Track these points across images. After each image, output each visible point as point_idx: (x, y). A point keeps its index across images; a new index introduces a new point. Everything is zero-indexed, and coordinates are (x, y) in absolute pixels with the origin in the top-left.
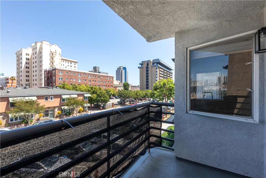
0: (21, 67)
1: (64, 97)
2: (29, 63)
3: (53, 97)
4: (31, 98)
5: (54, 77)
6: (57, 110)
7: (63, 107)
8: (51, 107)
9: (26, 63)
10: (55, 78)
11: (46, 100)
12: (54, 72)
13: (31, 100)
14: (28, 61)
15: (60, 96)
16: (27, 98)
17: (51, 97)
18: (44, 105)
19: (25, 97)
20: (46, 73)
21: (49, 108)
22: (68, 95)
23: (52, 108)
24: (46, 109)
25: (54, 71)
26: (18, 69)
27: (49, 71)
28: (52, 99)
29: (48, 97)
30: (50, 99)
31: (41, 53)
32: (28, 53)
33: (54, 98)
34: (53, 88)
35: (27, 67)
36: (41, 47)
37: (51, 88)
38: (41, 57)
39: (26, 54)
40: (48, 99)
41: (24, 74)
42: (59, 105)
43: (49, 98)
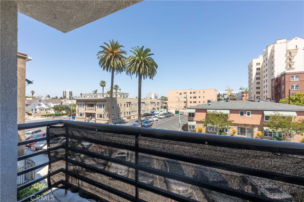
0: (252, 79)
1: (266, 113)
2: (259, 73)
3: (250, 112)
4: (222, 111)
5: (283, 86)
6: (257, 130)
7: (265, 128)
8: (248, 125)
9: (257, 74)
10: (285, 87)
11: (241, 115)
12: (284, 79)
13: (222, 113)
14: (259, 71)
15: (261, 112)
16: (218, 111)
17: (248, 112)
18: (233, 121)
19: (217, 110)
20: (273, 81)
21: (245, 125)
22: (273, 112)
23: (250, 126)
24: (242, 126)
25: (283, 77)
26: (250, 82)
27: (277, 79)
28: (249, 114)
29: (244, 111)
30: (247, 115)
31: (272, 57)
32: (258, 62)
33: (251, 114)
34: (259, 101)
35: (257, 79)
36: (273, 50)
37: (256, 101)
38: (273, 63)
39: (257, 64)
40: (244, 115)
41: (254, 86)
42: (259, 124)
43: (245, 113)
